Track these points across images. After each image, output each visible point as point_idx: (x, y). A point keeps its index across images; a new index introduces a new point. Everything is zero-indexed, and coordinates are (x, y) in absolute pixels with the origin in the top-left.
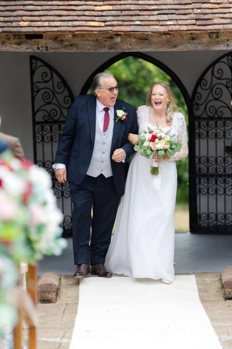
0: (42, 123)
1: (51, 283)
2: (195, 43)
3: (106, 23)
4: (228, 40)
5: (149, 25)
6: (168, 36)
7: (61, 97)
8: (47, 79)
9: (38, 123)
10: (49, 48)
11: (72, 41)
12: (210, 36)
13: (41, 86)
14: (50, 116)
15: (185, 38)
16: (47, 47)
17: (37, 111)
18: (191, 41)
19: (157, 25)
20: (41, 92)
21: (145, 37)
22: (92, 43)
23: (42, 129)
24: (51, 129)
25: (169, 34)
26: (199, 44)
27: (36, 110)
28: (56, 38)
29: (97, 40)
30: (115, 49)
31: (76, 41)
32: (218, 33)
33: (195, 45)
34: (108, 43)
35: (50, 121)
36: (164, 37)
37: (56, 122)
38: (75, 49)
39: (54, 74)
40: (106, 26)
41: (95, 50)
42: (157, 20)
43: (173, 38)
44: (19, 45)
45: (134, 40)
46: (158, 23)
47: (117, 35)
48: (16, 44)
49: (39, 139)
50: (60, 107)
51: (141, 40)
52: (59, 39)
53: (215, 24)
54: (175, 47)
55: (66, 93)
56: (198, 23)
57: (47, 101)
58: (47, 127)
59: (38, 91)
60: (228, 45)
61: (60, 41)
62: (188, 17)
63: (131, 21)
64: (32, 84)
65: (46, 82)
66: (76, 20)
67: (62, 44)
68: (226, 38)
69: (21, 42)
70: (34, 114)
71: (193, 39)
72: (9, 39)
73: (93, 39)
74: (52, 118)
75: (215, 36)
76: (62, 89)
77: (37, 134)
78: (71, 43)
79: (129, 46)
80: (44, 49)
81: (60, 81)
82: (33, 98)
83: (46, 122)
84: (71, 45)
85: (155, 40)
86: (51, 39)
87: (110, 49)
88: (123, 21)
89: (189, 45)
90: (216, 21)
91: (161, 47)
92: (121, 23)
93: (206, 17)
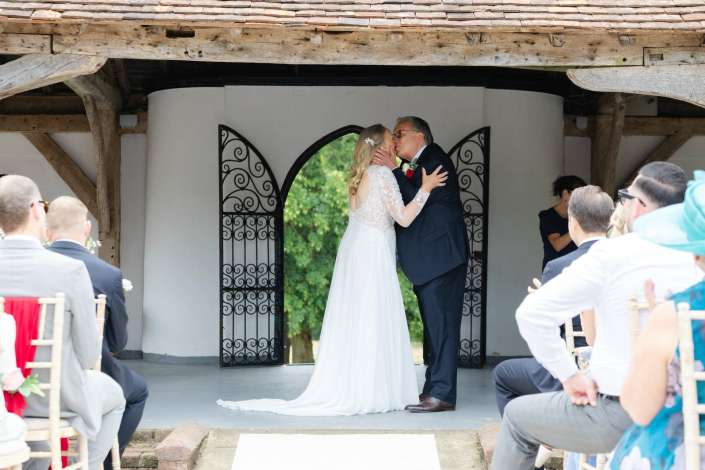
0: (232, 214)
1: (181, 445)
2: (444, 53)
3: (297, 13)
4: (497, 50)
5: (369, 17)
6: (400, 36)
7: (259, 182)
8: (241, 157)
9: (227, 214)
10: (203, 53)
11: (242, 42)
12: (469, 39)
13: (232, 165)
14: (243, 205)
15: (427, 44)
16: (200, 52)
17: (227, 198)
18: (438, 49)
19: (383, 18)
20: (233, 174)
21: (362, 39)
22: (275, 47)
23: (233, 221)
24: (245, 223)
25: (402, 33)
26: (450, 54)
27: (224, 198)
28: (216, 37)
29: (283, 42)
30: (313, 58)
31: (247, 42)
32: (482, 33)
33: (444, 57)
34: (301, 49)
35: (244, 212)
36: (393, 37)
37: (251, 214)
38: (246, 55)
39: (251, 151)
40: (297, 16)
41: (280, 58)
42: (382, 11)
43: (409, 44)
44: (155, 46)
45: (344, 45)
46: (383, 14)
47: (316, 31)
48: (150, 44)
49: (227, 235)
50: (257, 194)
51: (356, 46)
52: (221, 39)
53: (478, 19)
54: (411, 57)
55: (267, 177)
56: (450, 16)
57: (240, 186)
58: (239, 220)
59: (228, 172)
60: (497, 58)
61: (222, 41)
62: (433, 8)
63: (339, 11)
64: (221, 163)
65: (240, 161)
66: (249, 7)
67: (226, 47)
68: (494, 46)
69: (159, 42)
70: (222, 202)
71: (441, 46)
72: (139, 36)
73: (277, 40)
74: (247, 209)
75: (476, 38)
76: (262, 171)
77: (224, 229)
78: (240, 46)
79: (336, 55)
80: (196, 54)
81: (259, 160)
82: (221, 182)
83: (238, 213)
84: (241, 49)
85: (378, 45)
86: (207, 39)
87: (305, 58)
88: (327, 11)
89: (434, 56)
90: (478, 15)
91: (389, 57)
92: (324, 13)
93: (462, 9)
